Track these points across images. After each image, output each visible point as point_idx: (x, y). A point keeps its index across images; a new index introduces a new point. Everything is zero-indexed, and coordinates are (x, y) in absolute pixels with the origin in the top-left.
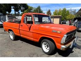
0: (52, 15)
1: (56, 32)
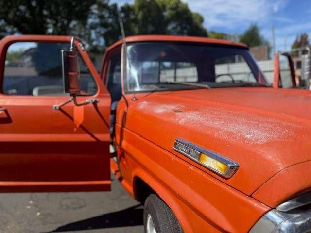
1: (197, 160)
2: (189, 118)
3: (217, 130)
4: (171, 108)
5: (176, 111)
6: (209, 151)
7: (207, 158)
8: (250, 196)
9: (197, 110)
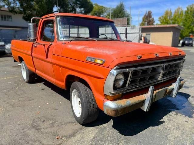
0: (155, 24)
1: (94, 62)
2: (90, 50)
3: (100, 52)
4: (83, 47)
5: (86, 48)
6: (98, 58)
7: (98, 60)
8: (108, 67)
9: (93, 47)
